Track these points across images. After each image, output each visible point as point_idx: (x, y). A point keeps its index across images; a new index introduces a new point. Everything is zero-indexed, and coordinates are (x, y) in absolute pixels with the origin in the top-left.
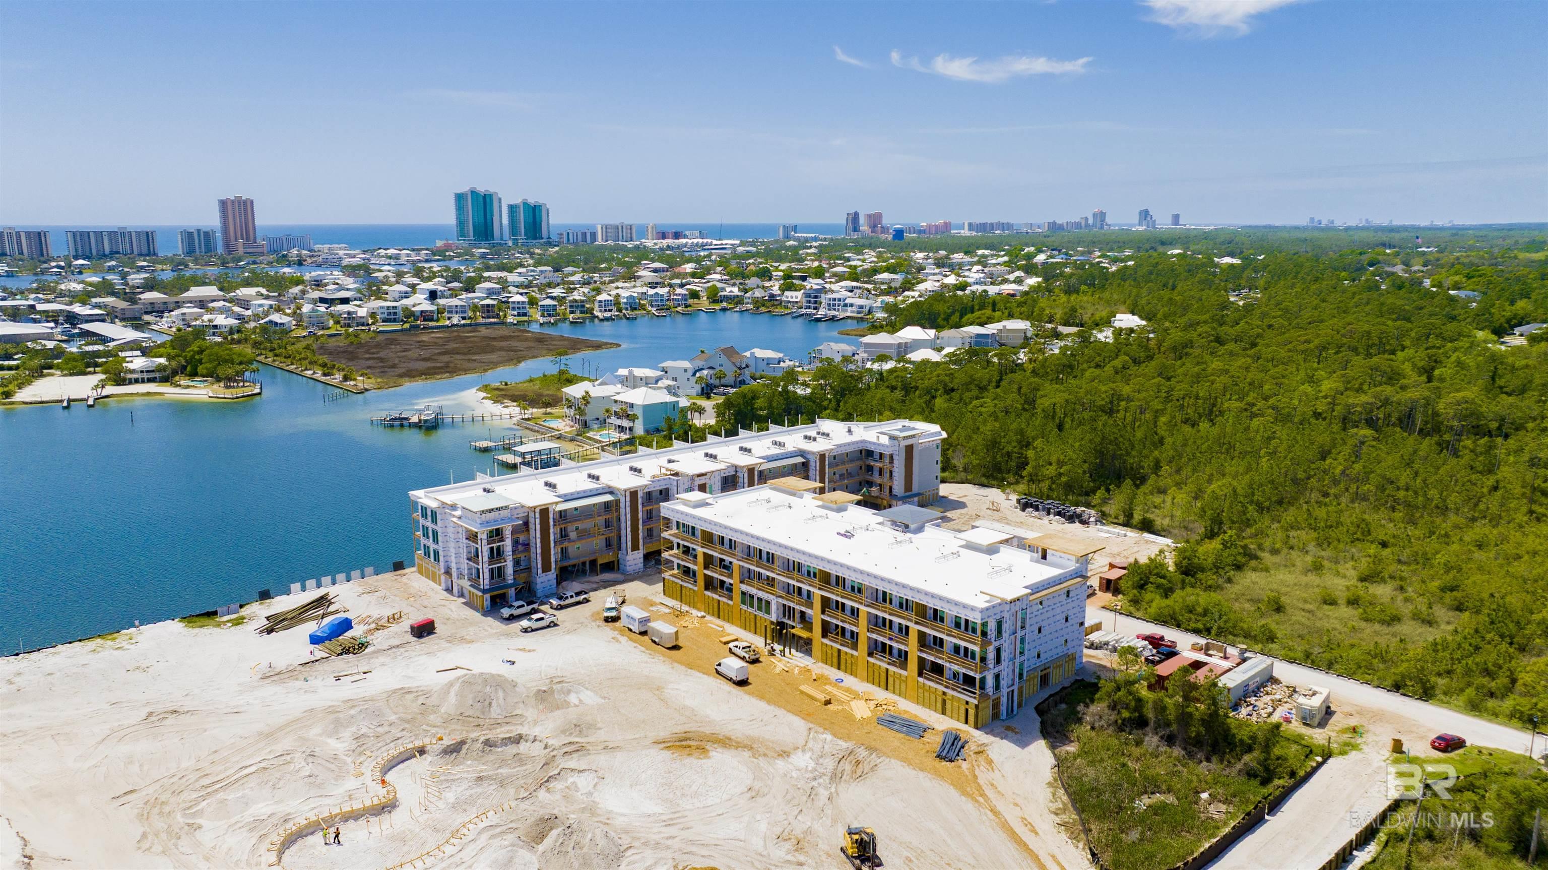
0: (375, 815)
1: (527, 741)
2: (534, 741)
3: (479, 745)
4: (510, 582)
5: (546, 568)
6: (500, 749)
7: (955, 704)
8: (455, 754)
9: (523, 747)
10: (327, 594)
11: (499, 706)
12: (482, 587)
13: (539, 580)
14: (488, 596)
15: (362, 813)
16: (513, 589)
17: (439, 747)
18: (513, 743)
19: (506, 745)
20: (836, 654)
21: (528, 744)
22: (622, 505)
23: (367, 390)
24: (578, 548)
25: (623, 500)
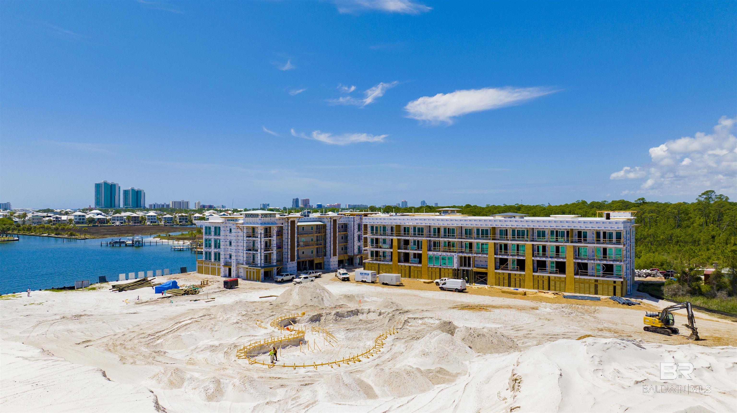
0: (297, 345)
1: (363, 314)
2: (369, 312)
3: (332, 317)
4: (275, 264)
5: (292, 259)
6: (346, 319)
7: (605, 286)
8: (318, 322)
9: (361, 317)
11: (328, 300)
12: (259, 265)
13: (288, 266)
14: (262, 271)
15: (286, 343)
16: (276, 268)
17: (307, 317)
18: (354, 315)
19: (350, 316)
20: (507, 278)
21: (365, 315)
22: (328, 228)
23: (87, 239)
24: (303, 253)
25: (328, 224)
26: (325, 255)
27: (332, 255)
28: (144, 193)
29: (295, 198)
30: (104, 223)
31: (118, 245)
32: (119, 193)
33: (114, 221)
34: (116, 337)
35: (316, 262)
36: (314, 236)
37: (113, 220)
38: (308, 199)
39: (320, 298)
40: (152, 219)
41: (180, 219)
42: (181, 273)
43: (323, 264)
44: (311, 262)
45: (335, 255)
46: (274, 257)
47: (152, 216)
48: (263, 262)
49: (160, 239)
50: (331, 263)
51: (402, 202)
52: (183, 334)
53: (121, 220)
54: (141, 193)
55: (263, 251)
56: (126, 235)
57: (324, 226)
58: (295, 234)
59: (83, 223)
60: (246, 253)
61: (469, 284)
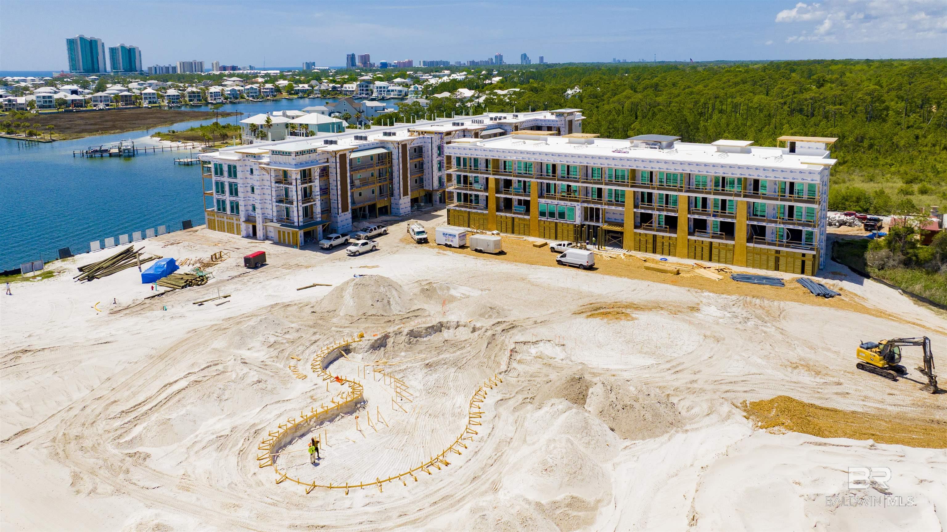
0: (351, 413)
1: (449, 328)
2: (458, 326)
3: (403, 338)
4: (319, 219)
5: (345, 209)
6: (425, 339)
8: (382, 349)
9: (446, 334)
10: (131, 247)
11: (397, 303)
12: (296, 224)
13: (339, 219)
14: (301, 233)
15: (336, 412)
16: (321, 226)
17: (365, 343)
18: (436, 331)
19: (430, 334)
21: (452, 331)
22: (395, 156)
23: (54, 141)
24: (360, 194)
25: (395, 152)
26: (392, 195)
27: (402, 195)
28: (140, 52)
29: (350, 53)
30: (82, 106)
31: (98, 155)
32: (104, 52)
33: (95, 103)
34: (72, 413)
35: (379, 206)
36: (375, 170)
37: (95, 101)
38: (368, 55)
39: (385, 301)
40: (150, 98)
41: (190, 96)
42: (184, 229)
43: (389, 208)
44: (372, 208)
45: (406, 193)
46: (318, 209)
47: (149, 94)
48: (301, 219)
49: (160, 139)
50: (401, 207)
51: (496, 57)
52: (174, 416)
53: (105, 101)
54: (134, 52)
55: (300, 204)
56: (113, 132)
57: (390, 154)
58: (346, 173)
59: (50, 107)
60: (277, 206)
61: (597, 246)
